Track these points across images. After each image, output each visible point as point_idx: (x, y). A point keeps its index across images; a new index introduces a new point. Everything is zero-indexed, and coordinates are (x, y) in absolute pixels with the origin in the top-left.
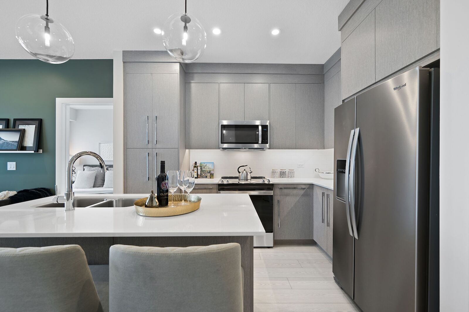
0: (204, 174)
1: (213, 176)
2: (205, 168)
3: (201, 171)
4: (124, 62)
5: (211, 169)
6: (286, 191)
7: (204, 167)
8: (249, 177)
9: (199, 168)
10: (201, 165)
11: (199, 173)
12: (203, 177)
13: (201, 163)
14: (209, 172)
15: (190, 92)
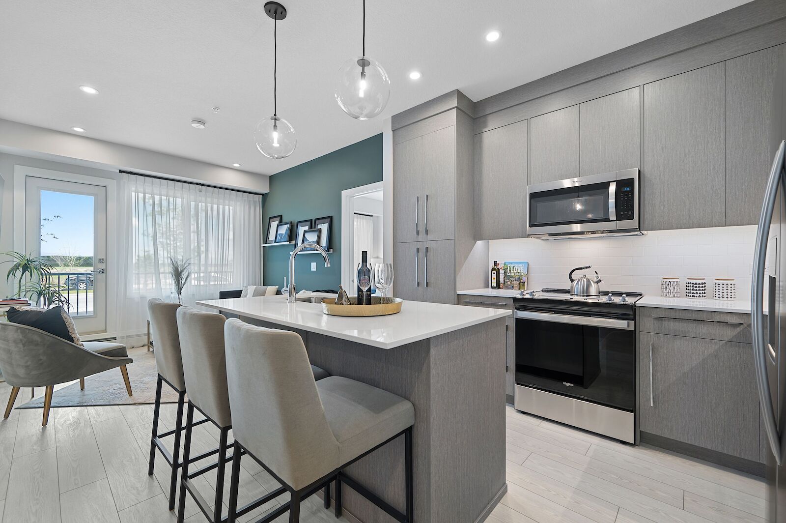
0: (509, 283)
1: (524, 285)
2: (512, 271)
3: (504, 277)
4: (393, 131)
5: (523, 275)
6: (673, 326)
7: (510, 271)
8: (593, 290)
9: (502, 272)
10: (506, 267)
11: (502, 280)
12: (507, 288)
13: (505, 264)
14: (517, 279)
15: (481, 147)
